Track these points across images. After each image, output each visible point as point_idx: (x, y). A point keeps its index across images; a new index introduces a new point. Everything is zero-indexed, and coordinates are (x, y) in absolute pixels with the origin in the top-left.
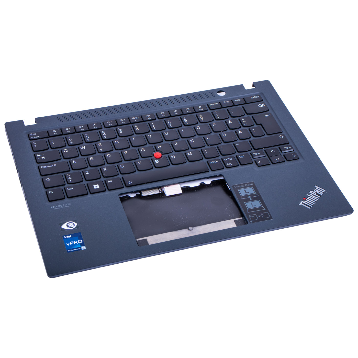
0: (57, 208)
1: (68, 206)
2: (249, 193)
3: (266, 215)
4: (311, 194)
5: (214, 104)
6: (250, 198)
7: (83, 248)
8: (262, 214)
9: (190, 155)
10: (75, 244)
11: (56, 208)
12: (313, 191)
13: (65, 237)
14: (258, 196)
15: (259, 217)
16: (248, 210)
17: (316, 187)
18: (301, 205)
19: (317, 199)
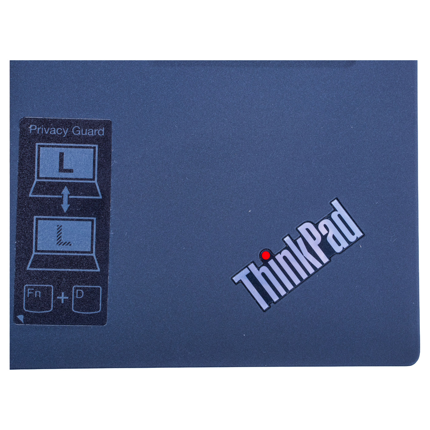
2: (71, 171)
4: (300, 241)
6: (65, 200)
8: (78, 291)
12: (316, 226)
14: (101, 197)
15: (61, 300)
16: (35, 255)
17: (335, 210)
18: (241, 281)
19: (311, 271)
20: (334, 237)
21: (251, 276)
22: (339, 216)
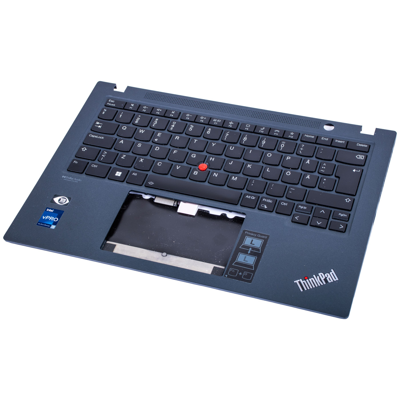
0: (68, 179)
1: (77, 182)
2: (254, 244)
3: (249, 276)
4: (318, 277)
5: (309, 136)
6: (250, 251)
7: (53, 227)
8: (246, 273)
9: (234, 180)
10: (50, 220)
11: (66, 179)
12: (324, 274)
13: (48, 210)
14: (260, 252)
15: (239, 274)
16: (236, 262)
17: (331, 272)
18: (296, 283)
19: (319, 285)
20: (329, 278)
21: (300, 282)
22: (332, 273)
